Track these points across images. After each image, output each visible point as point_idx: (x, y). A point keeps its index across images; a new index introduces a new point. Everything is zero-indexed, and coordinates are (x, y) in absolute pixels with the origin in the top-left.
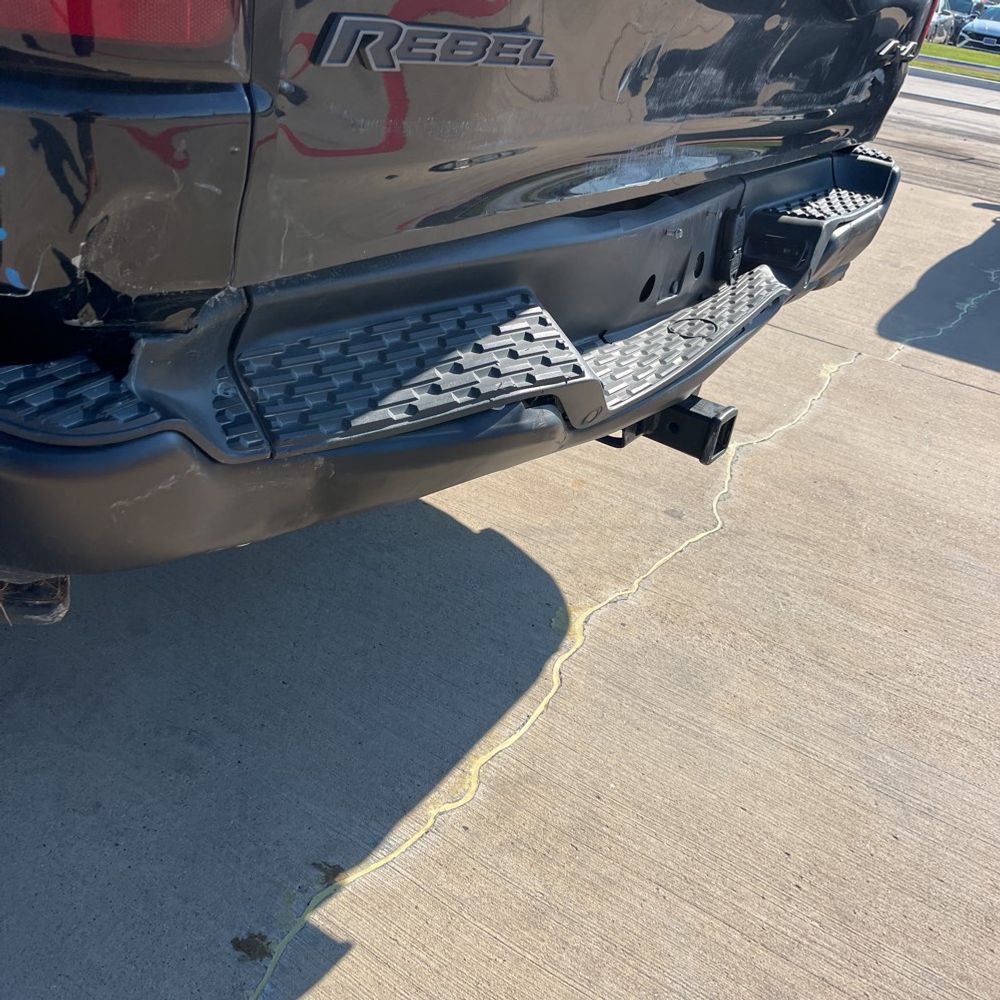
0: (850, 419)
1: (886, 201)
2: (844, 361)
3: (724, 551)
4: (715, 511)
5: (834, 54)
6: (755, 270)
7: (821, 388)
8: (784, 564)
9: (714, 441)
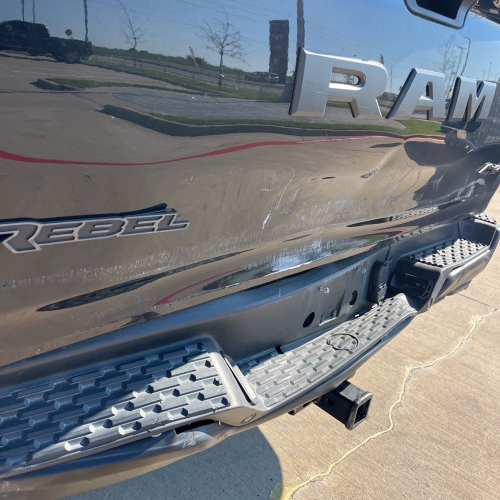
0: (486, 354)
1: (492, 248)
2: (486, 314)
3: (391, 447)
4: (390, 415)
5: (440, 179)
6: (395, 298)
7: (469, 332)
8: (429, 461)
9: (353, 416)
